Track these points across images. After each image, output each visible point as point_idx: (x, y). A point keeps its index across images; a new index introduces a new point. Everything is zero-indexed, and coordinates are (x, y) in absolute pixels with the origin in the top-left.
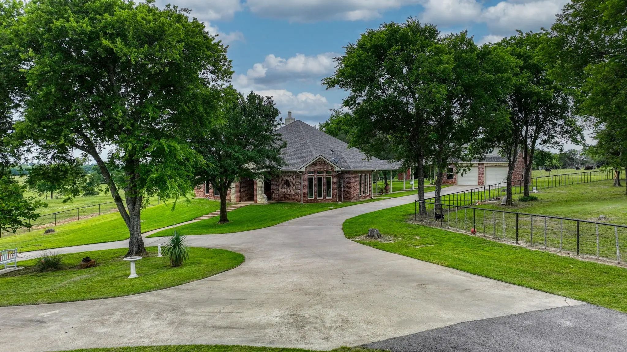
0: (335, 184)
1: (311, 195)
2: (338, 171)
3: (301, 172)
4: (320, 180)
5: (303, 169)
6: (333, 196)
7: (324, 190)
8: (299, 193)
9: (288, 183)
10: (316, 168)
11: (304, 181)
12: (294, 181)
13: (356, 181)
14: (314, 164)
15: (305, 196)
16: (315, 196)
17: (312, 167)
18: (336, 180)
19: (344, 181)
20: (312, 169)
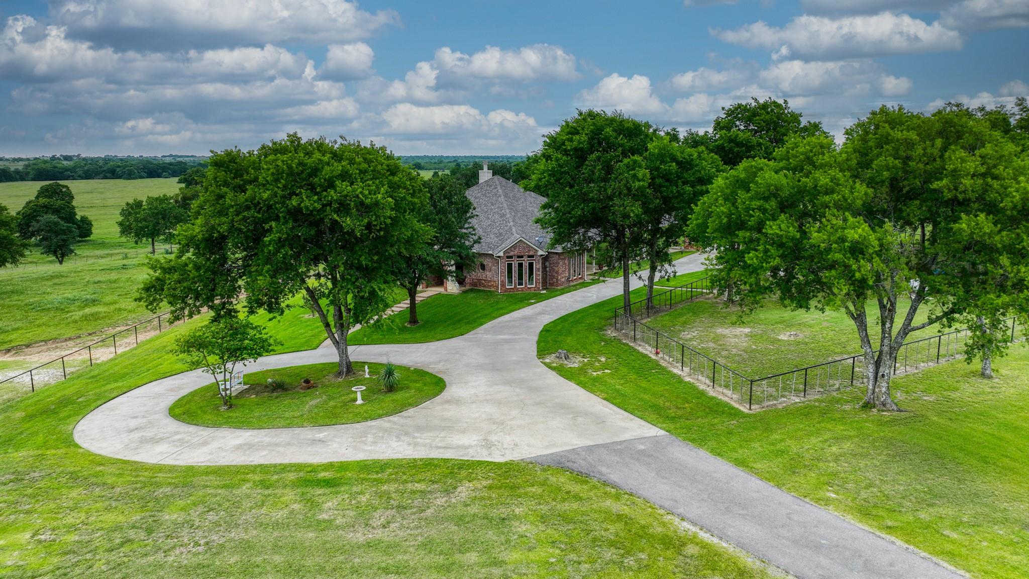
0: (538, 270)
1: (510, 282)
2: (541, 255)
3: (499, 257)
4: (520, 265)
5: (501, 254)
6: (536, 283)
7: (526, 277)
8: (495, 279)
9: (483, 267)
10: (516, 252)
11: (502, 267)
12: (490, 264)
13: (565, 263)
14: (514, 247)
15: (503, 285)
16: (515, 284)
17: (512, 251)
18: (540, 266)
19: (550, 264)
20: (512, 254)
